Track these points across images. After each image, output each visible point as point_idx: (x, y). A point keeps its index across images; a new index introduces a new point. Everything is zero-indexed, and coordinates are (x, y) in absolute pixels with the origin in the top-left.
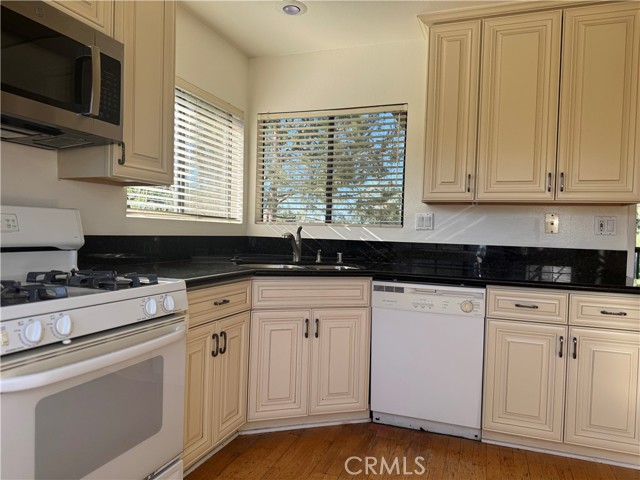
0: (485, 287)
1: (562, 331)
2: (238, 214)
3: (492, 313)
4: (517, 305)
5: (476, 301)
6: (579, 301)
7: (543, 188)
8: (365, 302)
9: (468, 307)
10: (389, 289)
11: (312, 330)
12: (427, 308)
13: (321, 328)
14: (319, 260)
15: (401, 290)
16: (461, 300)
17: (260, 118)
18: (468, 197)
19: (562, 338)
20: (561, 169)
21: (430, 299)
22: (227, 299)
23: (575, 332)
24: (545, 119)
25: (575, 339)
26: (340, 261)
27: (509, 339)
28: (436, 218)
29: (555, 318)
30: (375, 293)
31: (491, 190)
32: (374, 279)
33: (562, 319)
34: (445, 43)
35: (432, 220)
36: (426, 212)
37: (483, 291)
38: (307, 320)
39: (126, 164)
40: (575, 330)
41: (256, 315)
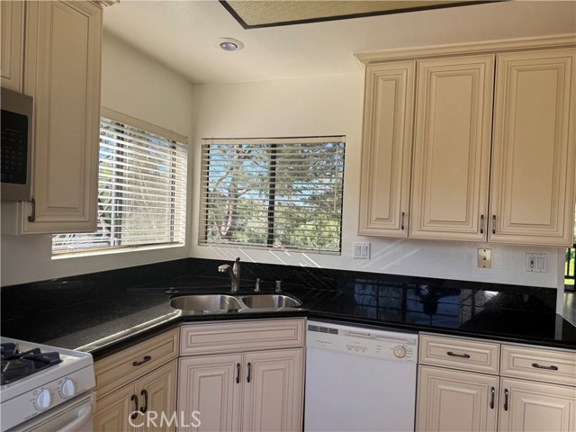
0: (417, 333)
1: (493, 381)
2: (180, 237)
3: (424, 359)
4: (449, 354)
5: (410, 346)
6: (510, 352)
7: (475, 229)
8: (299, 342)
9: (400, 352)
10: (324, 330)
11: (244, 374)
12: (360, 352)
13: (252, 373)
14: (257, 289)
15: (335, 332)
16: (394, 345)
17: (204, 142)
18: (403, 233)
19: (493, 388)
20: (493, 212)
21: (364, 342)
22: (148, 355)
23: (507, 383)
24: (478, 160)
25: (506, 390)
26: (278, 290)
27: (440, 387)
28: (372, 247)
29: (485, 367)
30: (309, 333)
31: (424, 228)
32: (308, 319)
33: (493, 369)
34: (381, 81)
35: (369, 249)
36: (363, 242)
37: (416, 336)
38: (238, 365)
39: (37, 220)
40: (506, 380)
41: (184, 362)
